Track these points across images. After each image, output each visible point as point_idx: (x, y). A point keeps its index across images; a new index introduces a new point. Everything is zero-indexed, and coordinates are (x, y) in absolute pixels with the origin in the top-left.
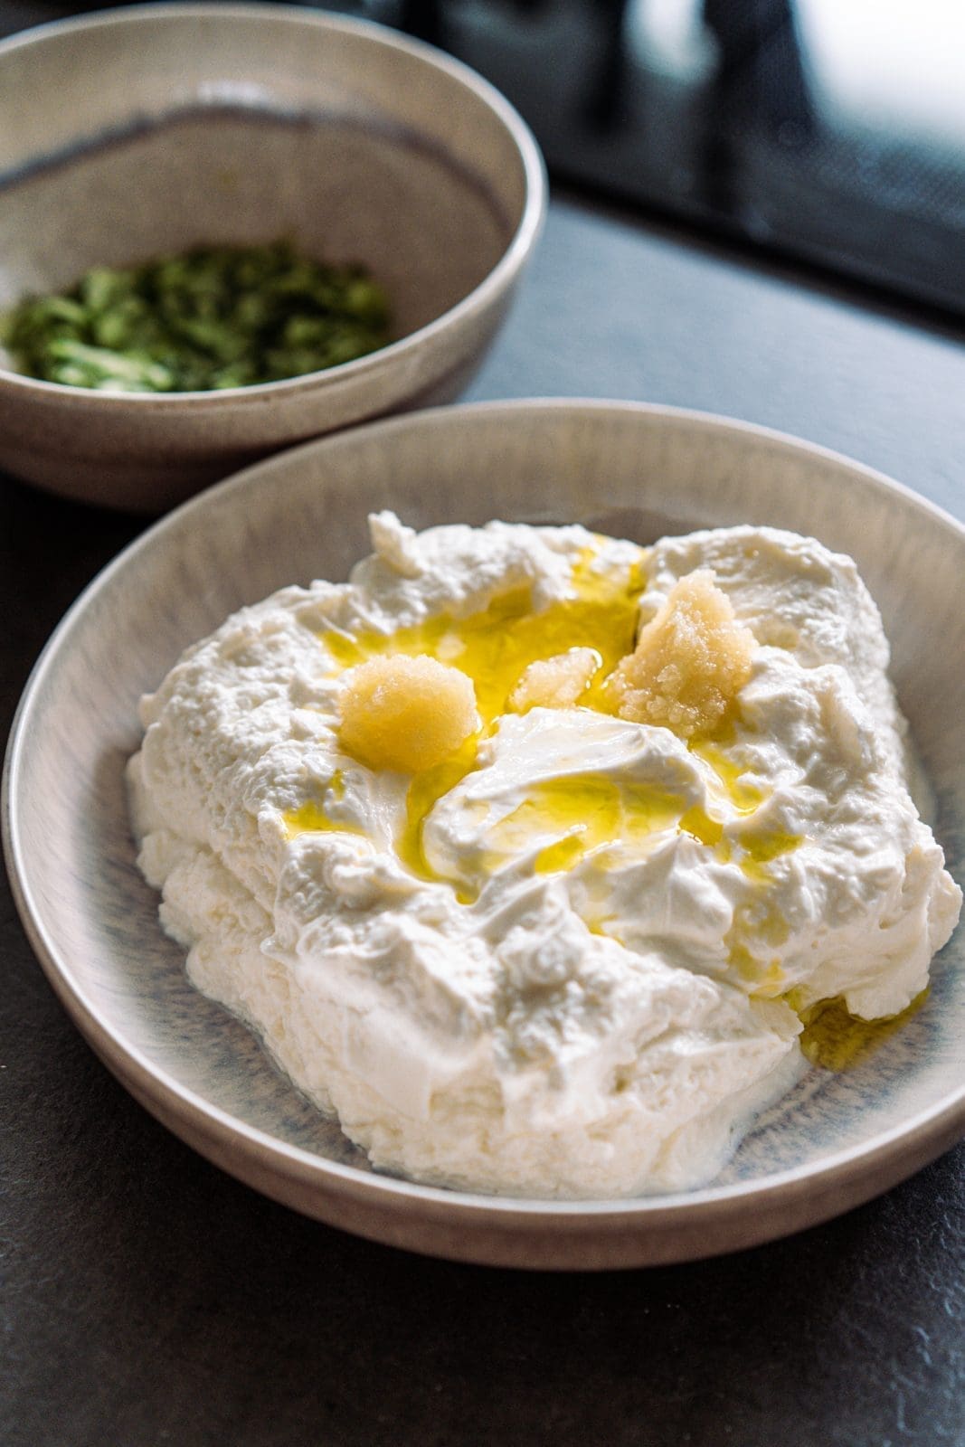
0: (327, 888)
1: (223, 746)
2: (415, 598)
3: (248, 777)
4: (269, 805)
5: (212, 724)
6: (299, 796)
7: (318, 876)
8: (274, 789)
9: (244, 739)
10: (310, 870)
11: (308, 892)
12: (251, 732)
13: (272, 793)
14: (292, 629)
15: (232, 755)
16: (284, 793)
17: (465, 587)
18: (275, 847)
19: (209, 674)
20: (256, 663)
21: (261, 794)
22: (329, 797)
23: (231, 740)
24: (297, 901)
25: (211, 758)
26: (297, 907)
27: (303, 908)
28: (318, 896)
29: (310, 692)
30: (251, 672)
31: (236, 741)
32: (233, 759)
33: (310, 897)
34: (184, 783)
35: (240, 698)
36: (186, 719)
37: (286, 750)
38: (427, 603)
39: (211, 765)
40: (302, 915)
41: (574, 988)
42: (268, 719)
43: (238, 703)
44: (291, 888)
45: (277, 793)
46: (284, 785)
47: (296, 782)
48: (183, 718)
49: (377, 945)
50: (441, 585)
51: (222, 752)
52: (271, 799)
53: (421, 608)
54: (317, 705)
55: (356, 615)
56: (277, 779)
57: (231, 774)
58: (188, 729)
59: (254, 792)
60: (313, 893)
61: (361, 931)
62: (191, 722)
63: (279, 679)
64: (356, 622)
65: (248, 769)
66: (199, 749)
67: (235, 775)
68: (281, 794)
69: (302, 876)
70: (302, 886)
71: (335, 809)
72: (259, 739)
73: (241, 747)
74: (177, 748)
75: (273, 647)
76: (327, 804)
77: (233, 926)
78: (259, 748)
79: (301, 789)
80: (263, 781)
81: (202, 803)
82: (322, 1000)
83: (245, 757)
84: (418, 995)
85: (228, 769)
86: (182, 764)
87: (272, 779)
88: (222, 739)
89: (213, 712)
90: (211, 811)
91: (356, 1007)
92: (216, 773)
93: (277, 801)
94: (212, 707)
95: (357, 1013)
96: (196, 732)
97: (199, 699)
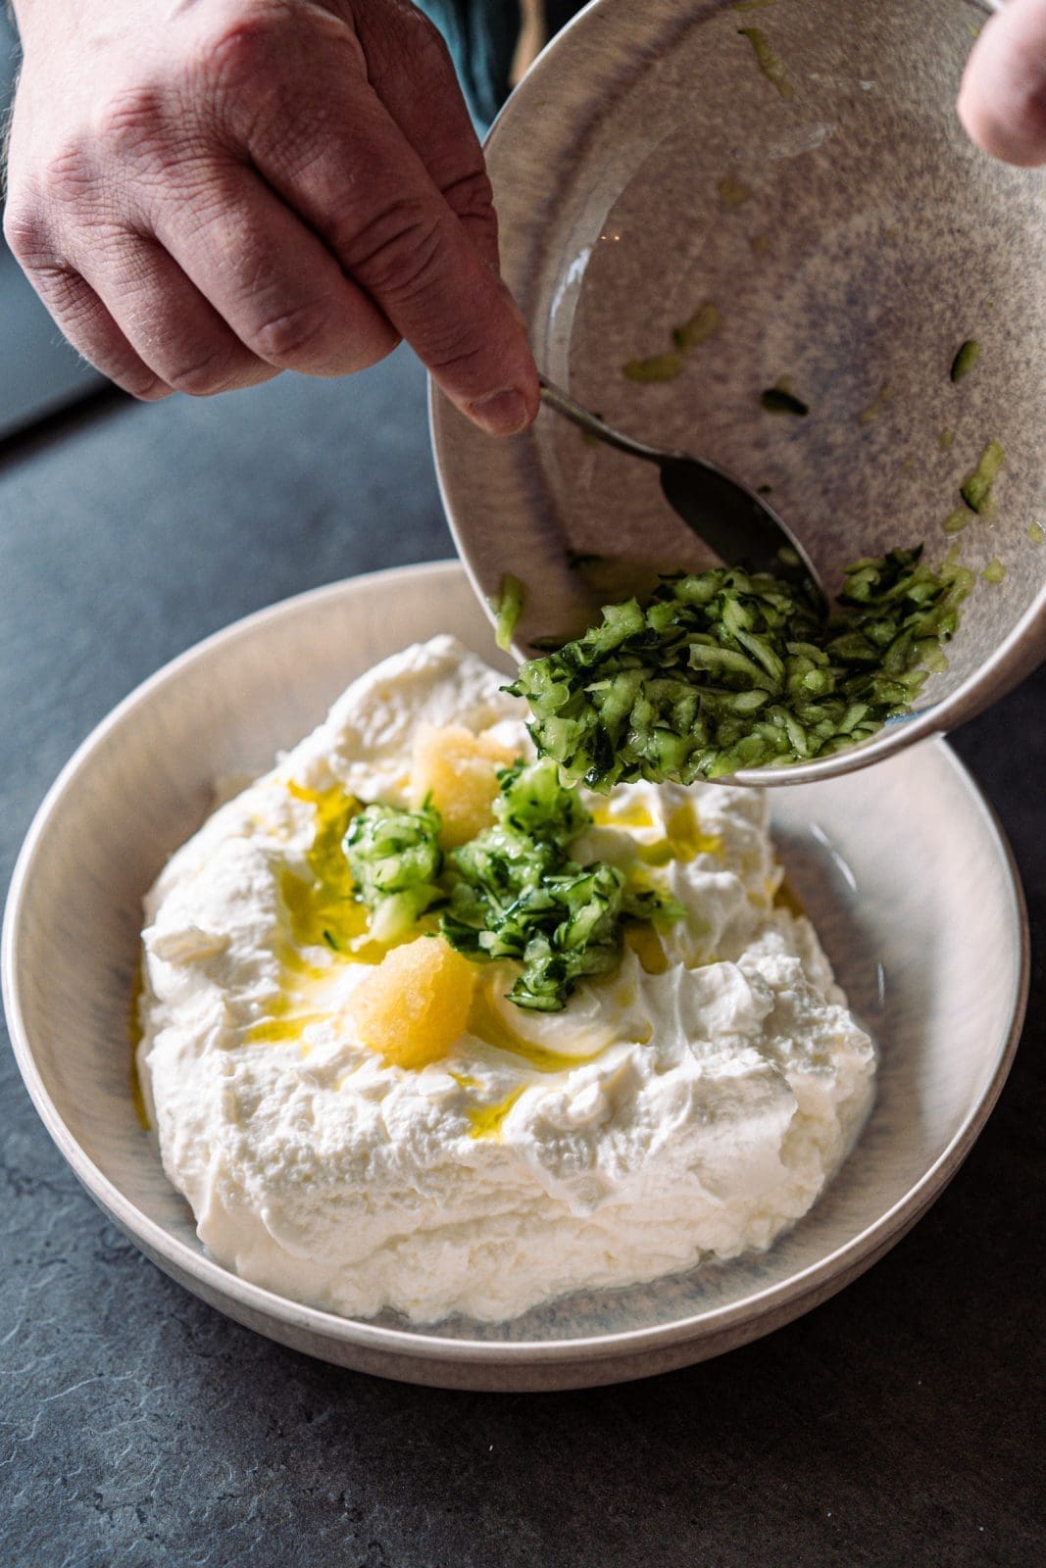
0: (574, 1132)
1: (347, 1159)
2: (251, 953)
3: (402, 1152)
4: (452, 1142)
5: (312, 1158)
6: (458, 1115)
7: (558, 1135)
8: (437, 1132)
9: (356, 1136)
10: (549, 1138)
11: (567, 1148)
12: (351, 1129)
13: (441, 1135)
14: (235, 1058)
15: (361, 1157)
17: (266, 911)
18: (497, 1157)
19: (251, 1140)
20: (258, 1099)
21: (434, 1145)
22: (474, 1092)
23: (347, 1149)
24: (570, 1161)
25: (347, 1177)
26: (577, 1164)
27: (580, 1159)
28: (577, 1143)
29: (327, 1068)
30: (266, 1108)
31: (353, 1144)
32: (366, 1157)
33: (574, 1149)
34: (335, 1221)
35: (296, 1125)
36: (287, 1182)
37: (398, 1107)
38: (263, 947)
39: (353, 1181)
40: (586, 1163)
41: (786, 994)
42: (343, 1111)
43: (301, 1129)
44: (554, 1160)
45: (444, 1130)
46: (438, 1122)
47: (443, 1112)
48: (282, 1184)
49: (675, 1110)
50: (252, 928)
51: (350, 1163)
52: (446, 1139)
53: (266, 954)
54: (348, 1068)
55: (247, 1003)
56: (429, 1124)
57: (380, 1166)
58: (297, 1185)
59: (426, 1150)
60: (572, 1145)
61: (645, 1120)
62: (294, 1177)
63: (290, 1089)
64: (254, 1006)
66: (327, 1182)
67: (386, 1162)
68: (448, 1128)
69: (551, 1145)
70: (559, 1151)
71: (491, 1092)
72: (363, 1125)
73: (362, 1143)
74: (301, 1207)
75: (249, 1079)
76: (481, 1097)
77: (491, 1252)
78: (376, 1128)
79: (452, 1111)
80: (420, 1137)
81: (371, 1211)
82: (665, 1190)
83: (374, 1145)
84: (741, 1100)
85: (371, 1167)
86: (318, 1211)
87: (425, 1129)
88: (338, 1157)
89: (301, 1154)
90: (388, 1207)
91: (693, 1163)
92: (364, 1180)
93: (452, 1134)
94: (295, 1151)
95: (696, 1167)
96: (307, 1178)
97: (275, 1160)
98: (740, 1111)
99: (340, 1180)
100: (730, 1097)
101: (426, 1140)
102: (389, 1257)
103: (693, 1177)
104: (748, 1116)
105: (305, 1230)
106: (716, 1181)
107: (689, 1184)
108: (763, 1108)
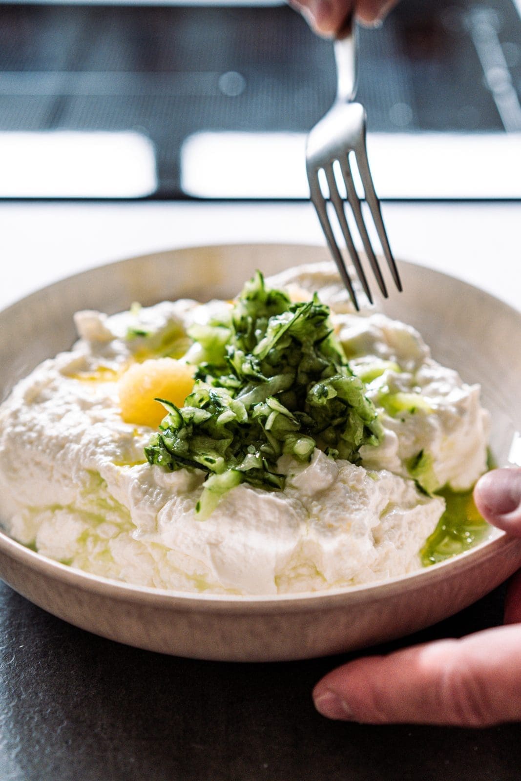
1: (54, 441)
2: (119, 348)
3: (79, 450)
4: (102, 456)
5: (40, 434)
6: (118, 447)
8: (100, 448)
9: (66, 434)
11: (151, 494)
12: (68, 429)
13: (101, 450)
14: (60, 379)
15: (60, 445)
16: (107, 448)
19: (23, 411)
20: (48, 399)
21: (94, 453)
23: (57, 437)
24: (146, 501)
25: (48, 452)
29: (91, 402)
30: (48, 404)
32: (62, 447)
33: (154, 496)
34: (31, 475)
35: (50, 417)
36: (21, 439)
39: (50, 456)
40: (153, 507)
42: (73, 421)
43: (50, 419)
45: (104, 449)
46: (106, 444)
47: (113, 441)
48: (18, 439)
51: (54, 445)
52: (101, 453)
56: (100, 443)
57: (65, 454)
58: (24, 443)
59: (87, 455)
60: (155, 493)
62: (26, 438)
63: (67, 403)
64: (94, 367)
65: (75, 447)
66: (37, 449)
67: (69, 453)
69: (144, 488)
70: (146, 493)
72: (75, 431)
73: (67, 438)
74: (19, 456)
75: (55, 389)
78: (78, 434)
79: (117, 444)
80: (92, 447)
81: (50, 479)
82: (188, 547)
83: (71, 441)
84: (257, 514)
85: (62, 452)
86: (26, 464)
87: (96, 444)
88: (51, 438)
89: (38, 428)
90: (58, 481)
91: (213, 541)
92: (54, 458)
93: (107, 454)
94: (35, 425)
95: (214, 545)
96: (31, 442)
97: (24, 425)
98: (253, 522)
99: (44, 451)
100: (251, 509)
101: (91, 449)
102: (48, 514)
103: (208, 550)
104: (257, 528)
105: (15, 471)
106: (223, 563)
107: (203, 552)
108: (269, 529)
